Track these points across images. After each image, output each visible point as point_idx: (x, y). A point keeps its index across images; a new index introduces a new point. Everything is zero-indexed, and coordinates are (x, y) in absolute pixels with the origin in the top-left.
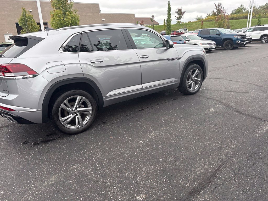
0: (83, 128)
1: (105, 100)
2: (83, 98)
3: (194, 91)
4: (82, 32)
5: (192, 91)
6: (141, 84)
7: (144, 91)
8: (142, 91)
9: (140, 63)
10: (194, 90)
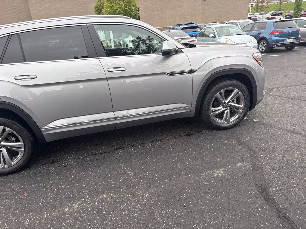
0: (11, 168)
1: (44, 133)
2: (8, 129)
3: (228, 125)
4: (10, 33)
5: (224, 124)
6: (113, 111)
7: (118, 122)
8: (114, 122)
9: (107, 79)
10: (227, 123)
